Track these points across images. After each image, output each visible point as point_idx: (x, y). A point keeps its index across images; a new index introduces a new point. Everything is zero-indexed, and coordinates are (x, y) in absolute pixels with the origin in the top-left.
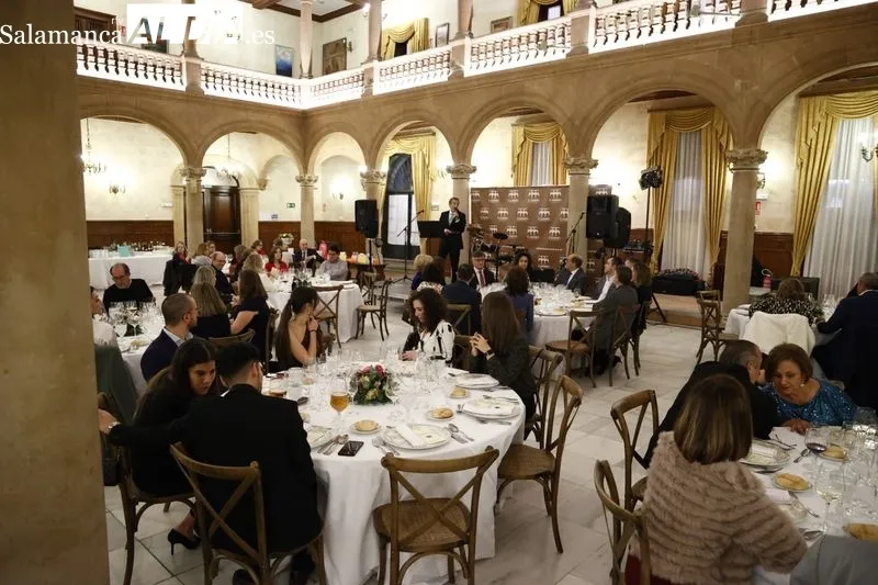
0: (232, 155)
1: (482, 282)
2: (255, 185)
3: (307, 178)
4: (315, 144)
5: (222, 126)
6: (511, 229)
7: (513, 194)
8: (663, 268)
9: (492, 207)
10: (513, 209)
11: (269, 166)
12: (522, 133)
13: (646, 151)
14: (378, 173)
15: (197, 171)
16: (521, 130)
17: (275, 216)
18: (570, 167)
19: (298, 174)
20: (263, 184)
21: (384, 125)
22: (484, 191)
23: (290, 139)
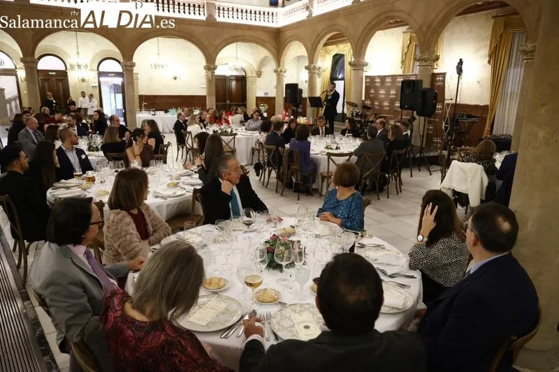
0: (238, 56)
1: (322, 134)
2: (255, 75)
3: (279, 70)
4: (284, 49)
5: (226, 40)
6: (386, 104)
7: (388, 80)
8: (494, 133)
9: (376, 89)
10: (388, 90)
11: (262, 63)
12: (409, 37)
13: (488, 48)
14: (314, 67)
15: (212, 66)
16: (408, 36)
17: (266, 94)
18: (418, 60)
19: (275, 68)
20: (259, 74)
21: (318, 36)
22: (372, 79)
23: (269, 46)
